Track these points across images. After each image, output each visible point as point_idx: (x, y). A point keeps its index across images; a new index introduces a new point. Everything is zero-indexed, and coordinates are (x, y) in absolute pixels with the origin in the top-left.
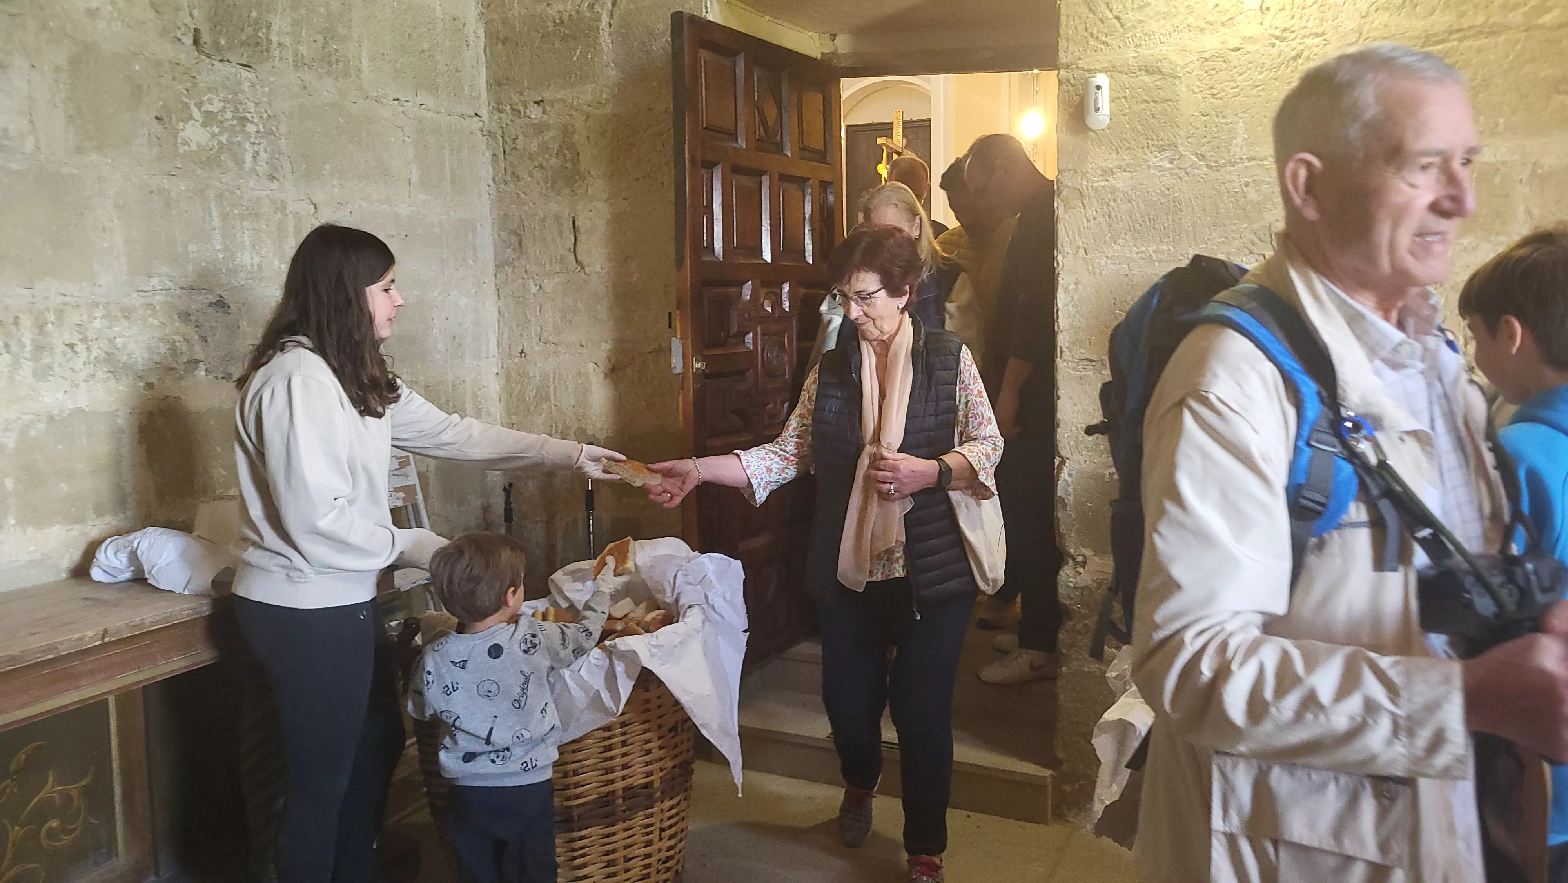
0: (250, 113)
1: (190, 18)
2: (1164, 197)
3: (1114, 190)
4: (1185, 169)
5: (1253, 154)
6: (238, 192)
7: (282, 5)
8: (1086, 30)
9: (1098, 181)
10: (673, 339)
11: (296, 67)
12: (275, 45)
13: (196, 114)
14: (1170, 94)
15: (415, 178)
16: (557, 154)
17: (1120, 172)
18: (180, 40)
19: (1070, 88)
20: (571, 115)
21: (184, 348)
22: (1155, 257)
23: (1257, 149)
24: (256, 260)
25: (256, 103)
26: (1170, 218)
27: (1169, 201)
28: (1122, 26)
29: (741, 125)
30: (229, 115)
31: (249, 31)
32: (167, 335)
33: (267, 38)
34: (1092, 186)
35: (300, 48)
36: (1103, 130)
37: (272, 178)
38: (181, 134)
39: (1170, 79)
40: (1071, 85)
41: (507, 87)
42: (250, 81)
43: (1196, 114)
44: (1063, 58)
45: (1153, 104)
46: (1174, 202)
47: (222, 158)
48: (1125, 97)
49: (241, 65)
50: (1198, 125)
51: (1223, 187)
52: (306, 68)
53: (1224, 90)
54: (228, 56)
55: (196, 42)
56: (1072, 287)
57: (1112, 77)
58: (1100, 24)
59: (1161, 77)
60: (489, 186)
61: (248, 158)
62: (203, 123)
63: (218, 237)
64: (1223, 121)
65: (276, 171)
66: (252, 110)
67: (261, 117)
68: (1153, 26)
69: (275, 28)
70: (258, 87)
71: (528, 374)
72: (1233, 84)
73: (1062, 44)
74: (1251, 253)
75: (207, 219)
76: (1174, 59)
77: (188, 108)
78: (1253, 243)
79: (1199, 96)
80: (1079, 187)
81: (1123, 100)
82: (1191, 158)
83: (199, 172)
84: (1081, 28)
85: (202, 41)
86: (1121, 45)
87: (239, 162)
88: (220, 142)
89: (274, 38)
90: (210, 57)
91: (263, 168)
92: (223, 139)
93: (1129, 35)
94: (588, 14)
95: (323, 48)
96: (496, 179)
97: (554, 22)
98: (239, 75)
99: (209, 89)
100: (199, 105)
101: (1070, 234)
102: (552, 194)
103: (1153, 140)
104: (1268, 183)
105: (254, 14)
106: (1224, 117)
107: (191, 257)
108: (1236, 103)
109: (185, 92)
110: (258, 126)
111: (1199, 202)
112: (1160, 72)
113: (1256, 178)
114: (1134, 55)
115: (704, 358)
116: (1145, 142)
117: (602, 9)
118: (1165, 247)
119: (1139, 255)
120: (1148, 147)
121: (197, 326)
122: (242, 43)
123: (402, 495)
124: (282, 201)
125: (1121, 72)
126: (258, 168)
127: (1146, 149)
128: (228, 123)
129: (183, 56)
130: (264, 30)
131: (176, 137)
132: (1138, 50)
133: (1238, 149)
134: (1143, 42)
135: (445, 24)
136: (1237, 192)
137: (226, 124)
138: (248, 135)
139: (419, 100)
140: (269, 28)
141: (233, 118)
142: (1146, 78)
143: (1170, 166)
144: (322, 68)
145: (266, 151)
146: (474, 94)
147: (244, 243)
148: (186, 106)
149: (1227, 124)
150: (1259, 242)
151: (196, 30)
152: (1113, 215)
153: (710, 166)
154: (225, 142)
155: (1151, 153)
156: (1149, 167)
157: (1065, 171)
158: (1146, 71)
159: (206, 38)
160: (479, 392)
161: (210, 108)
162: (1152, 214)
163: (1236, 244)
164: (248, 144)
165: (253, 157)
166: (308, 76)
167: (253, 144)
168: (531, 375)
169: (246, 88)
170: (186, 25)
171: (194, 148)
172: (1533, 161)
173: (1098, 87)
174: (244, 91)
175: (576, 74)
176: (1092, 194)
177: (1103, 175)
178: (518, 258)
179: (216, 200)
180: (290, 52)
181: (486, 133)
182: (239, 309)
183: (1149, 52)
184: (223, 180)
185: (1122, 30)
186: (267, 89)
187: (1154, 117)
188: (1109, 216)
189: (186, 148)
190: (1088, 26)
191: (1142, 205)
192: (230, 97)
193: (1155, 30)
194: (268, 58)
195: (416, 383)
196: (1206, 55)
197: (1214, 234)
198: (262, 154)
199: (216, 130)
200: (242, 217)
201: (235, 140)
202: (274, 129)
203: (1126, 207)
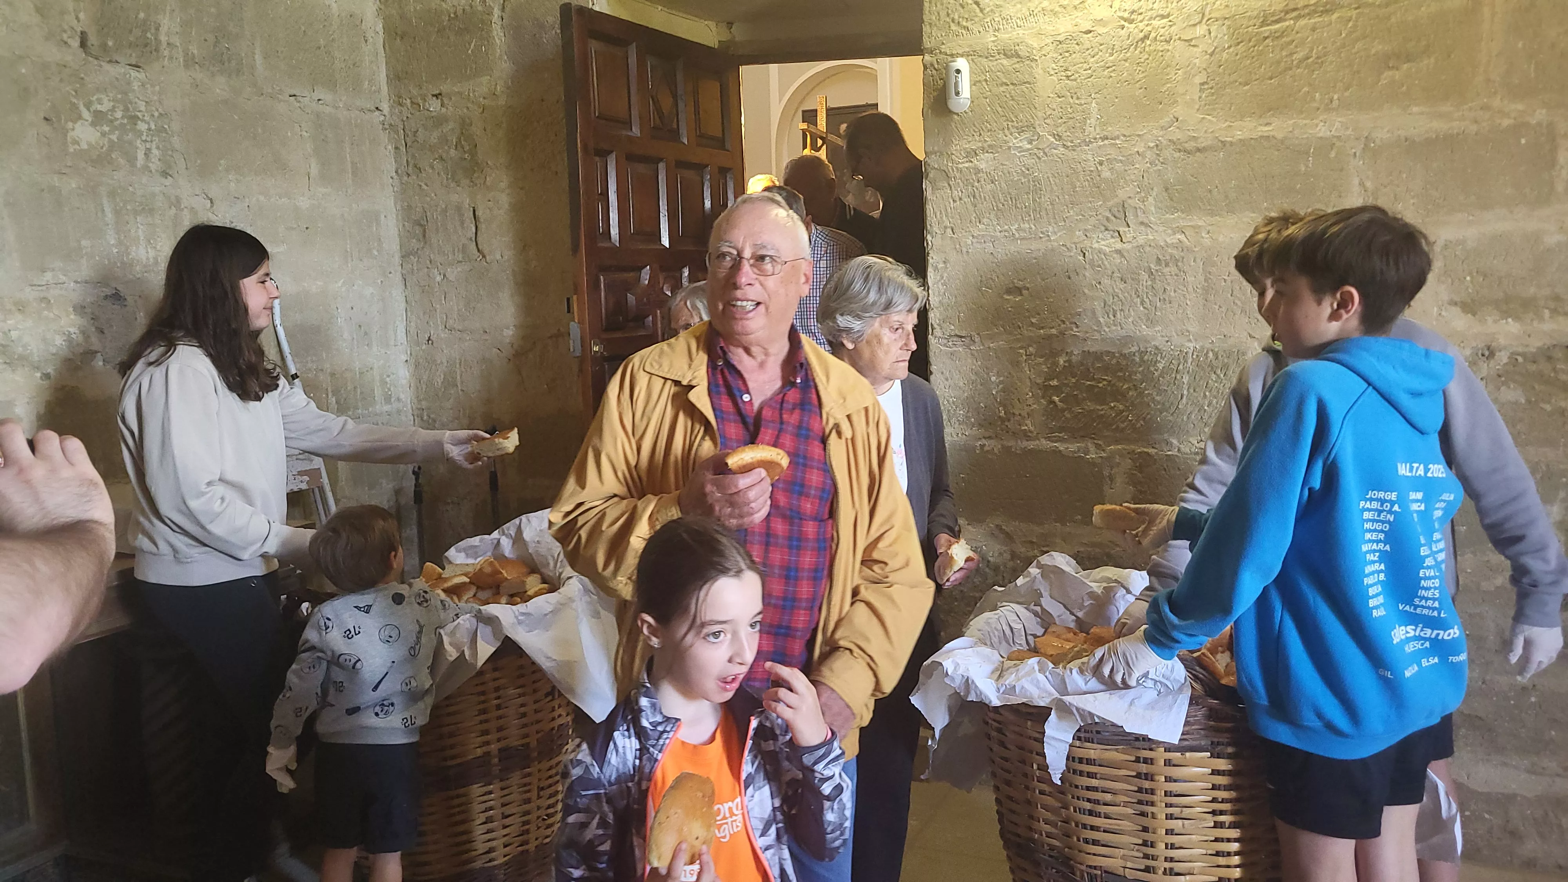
0: (140, 111)
1: (76, 21)
2: (1025, 177)
3: (978, 171)
4: (1043, 149)
5: (1106, 133)
6: (131, 189)
7: (171, 6)
8: (948, 15)
9: (963, 163)
10: (572, 323)
11: (187, 66)
12: (164, 45)
13: (86, 114)
14: (1027, 76)
15: (314, 171)
16: (456, 146)
17: (983, 153)
18: (66, 43)
19: (934, 72)
20: (468, 108)
21: (81, 339)
22: (1017, 235)
23: (1110, 129)
24: (152, 254)
25: (146, 102)
26: (1031, 197)
27: (1029, 181)
28: (982, 10)
29: (635, 113)
30: (119, 114)
31: (137, 32)
32: (62, 327)
33: (156, 39)
34: (957, 168)
35: (190, 48)
36: (965, 112)
37: (165, 174)
38: (70, 134)
39: (1028, 62)
40: (935, 69)
41: (406, 81)
42: (140, 80)
43: (1052, 95)
44: (927, 43)
45: (1012, 87)
46: (1034, 181)
47: (113, 156)
48: (986, 80)
49: (130, 65)
50: (1054, 107)
51: (1079, 166)
52: (197, 66)
53: (1078, 72)
54: (116, 57)
55: (83, 44)
56: (941, 265)
57: (972, 60)
58: (960, 9)
59: (1019, 60)
60: (392, 178)
61: (141, 155)
62: (92, 122)
63: (111, 232)
64: (1077, 102)
65: (170, 167)
66: (143, 108)
67: (153, 116)
68: (1010, 10)
69: (164, 29)
70: (149, 86)
71: (435, 360)
72: (1085, 66)
73: (926, 29)
74: (1107, 230)
75: (100, 214)
76: (1030, 42)
77: (78, 108)
78: (1108, 219)
79: (1055, 78)
80: (945, 168)
81: (984, 83)
82: (1047, 139)
83: (90, 169)
84: (943, 14)
85: (89, 43)
86: (981, 30)
87: (132, 160)
88: (110, 140)
89: (163, 38)
90: (96, 59)
91: (155, 165)
92: (114, 137)
93: (988, 20)
94: (480, 8)
95: (215, 46)
96: (400, 171)
97: (449, 16)
98: (128, 76)
99: (98, 90)
100: (88, 106)
101: (938, 214)
102: (452, 185)
103: (1013, 121)
104: (1121, 161)
105: (142, 15)
106: (1078, 98)
107: (84, 252)
108: (1089, 84)
109: (74, 93)
110: (149, 123)
111: (1057, 181)
112: (1019, 56)
113: (1109, 157)
114: (993, 39)
115: (602, 342)
116: (1005, 124)
117: (493, 2)
118: (1027, 226)
119: (1003, 234)
120: (1008, 129)
121: (92, 319)
122: (130, 45)
123: (306, 478)
124: (177, 197)
125: (981, 56)
126: (151, 165)
127: (1006, 131)
128: (118, 122)
129: (69, 58)
130: (153, 31)
131: (65, 135)
132: (996, 34)
133: (1092, 129)
134: (1001, 27)
135: (342, 21)
136: (1092, 171)
137: (117, 123)
138: (140, 133)
139: (316, 95)
140: (157, 29)
141: (122, 117)
142: (1005, 62)
143: (1029, 146)
144: (214, 65)
145: (158, 148)
146: (374, 88)
147: (138, 237)
148: (74, 106)
149: (1081, 105)
150: (1113, 218)
151: (82, 33)
152: (977, 195)
153: (603, 154)
154: (116, 140)
155: (1011, 134)
156: (1009, 148)
157: (932, 153)
158: (1005, 55)
159: (93, 40)
160: (388, 379)
161: (99, 108)
162: (1014, 192)
163: (1093, 221)
164: (139, 141)
165: (145, 154)
166: (199, 75)
167: (146, 141)
168: (439, 362)
169: (136, 88)
170: (73, 28)
171: (84, 146)
172: (1366, 134)
173: (958, 71)
174: (134, 91)
175: (471, 68)
176: (958, 175)
177: (967, 157)
178: (423, 248)
179: (109, 197)
180: (181, 53)
181: (387, 127)
182: (135, 301)
183: (1007, 36)
184: (115, 177)
185: (981, 15)
186: (157, 88)
187: (1013, 100)
188: (974, 197)
189: (77, 147)
190: (950, 12)
191: (1003, 185)
192: (119, 96)
193: (1012, 15)
194: (158, 58)
195: (322, 370)
196: (1059, 38)
197: (1071, 212)
198: (155, 152)
199: (106, 129)
200: (136, 213)
201: (126, 138)
202: (166, 126)
203: (989, 187)
